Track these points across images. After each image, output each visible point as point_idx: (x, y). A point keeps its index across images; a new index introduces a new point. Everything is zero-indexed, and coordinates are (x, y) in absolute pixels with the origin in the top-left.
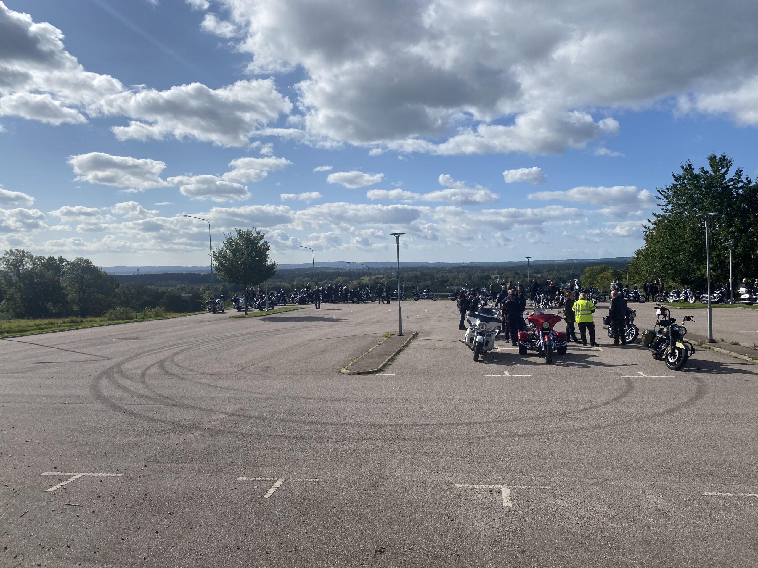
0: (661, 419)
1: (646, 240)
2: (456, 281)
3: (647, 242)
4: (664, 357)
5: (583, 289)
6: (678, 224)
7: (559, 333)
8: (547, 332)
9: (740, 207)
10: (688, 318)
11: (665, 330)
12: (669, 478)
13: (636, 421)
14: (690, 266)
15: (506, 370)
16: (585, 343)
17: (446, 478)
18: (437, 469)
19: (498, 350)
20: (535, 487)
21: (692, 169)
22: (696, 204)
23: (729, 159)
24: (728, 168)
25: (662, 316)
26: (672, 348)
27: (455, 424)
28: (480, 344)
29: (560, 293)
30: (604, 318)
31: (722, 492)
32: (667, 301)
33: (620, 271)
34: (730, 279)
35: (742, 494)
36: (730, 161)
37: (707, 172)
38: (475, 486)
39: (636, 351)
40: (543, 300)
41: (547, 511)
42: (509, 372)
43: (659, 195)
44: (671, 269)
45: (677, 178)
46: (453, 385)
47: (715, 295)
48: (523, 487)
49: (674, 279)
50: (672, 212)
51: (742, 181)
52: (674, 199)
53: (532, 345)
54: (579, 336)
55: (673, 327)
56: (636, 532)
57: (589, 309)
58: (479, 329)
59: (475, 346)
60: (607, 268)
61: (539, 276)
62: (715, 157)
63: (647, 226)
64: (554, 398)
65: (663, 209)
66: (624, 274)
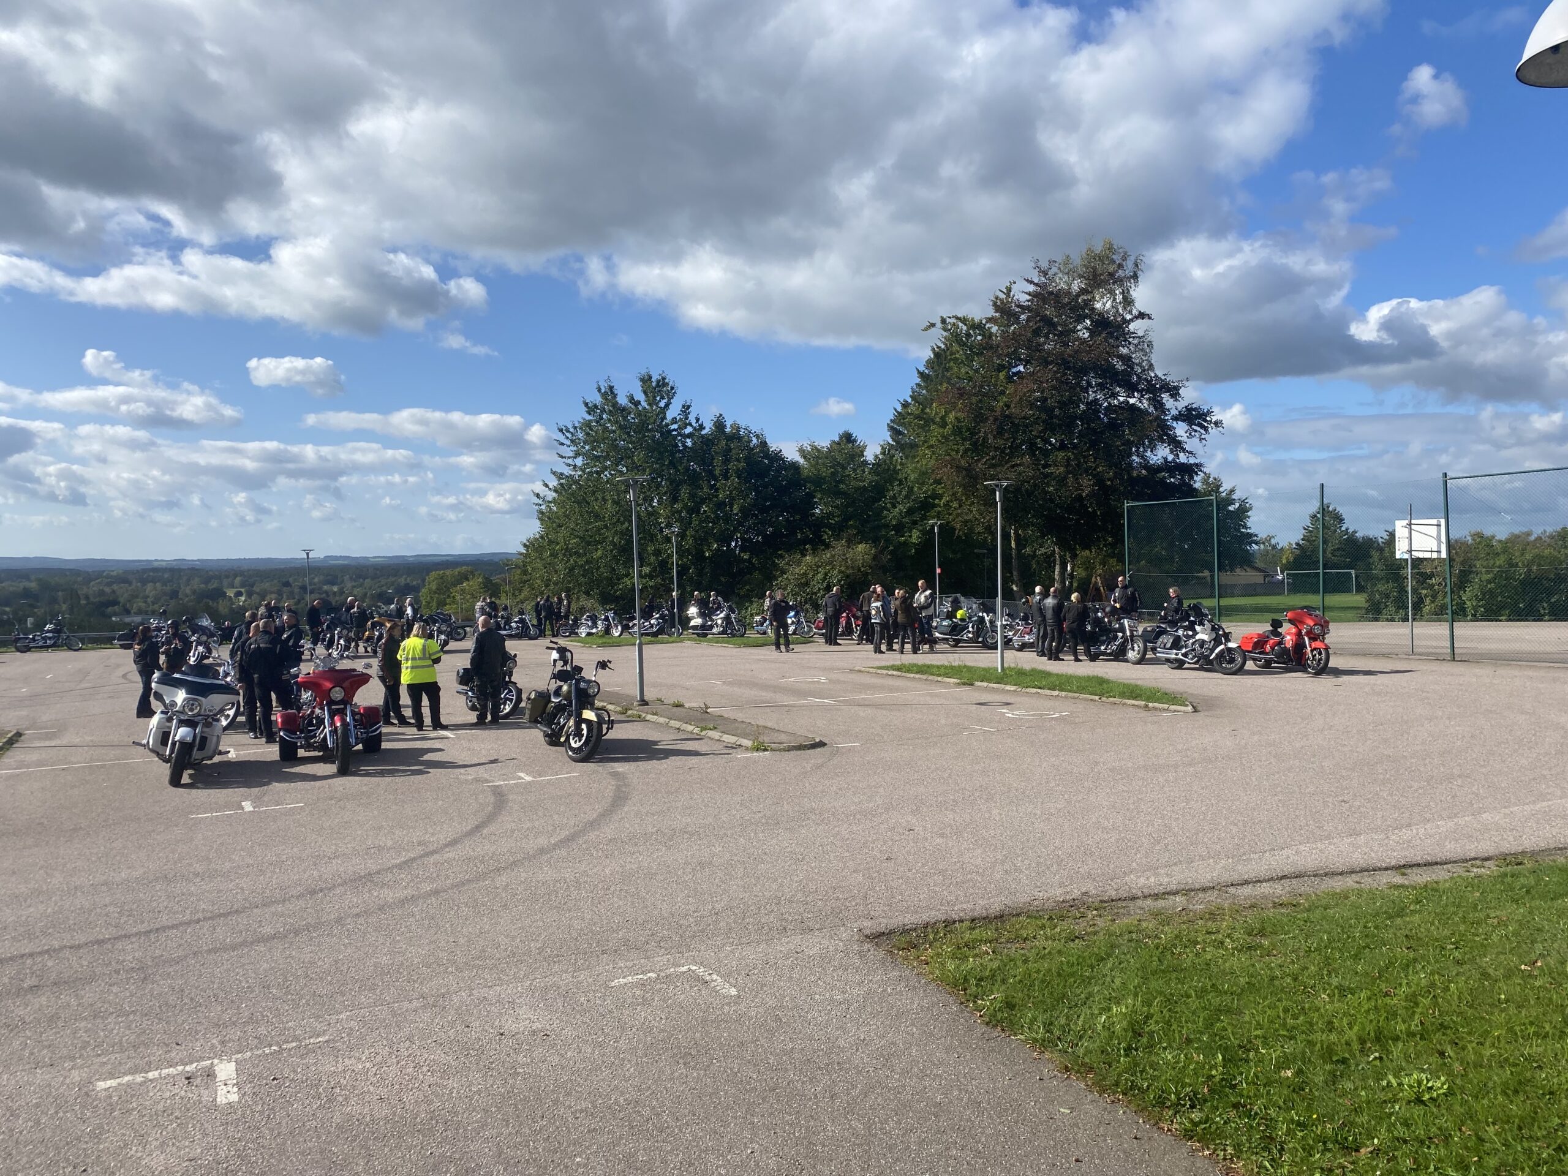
0: (552, 857)
1: (541, 520)
2: (139, 604)
3: (542, 524)
4: (562, 739)
5: (422, 616)
6: (594, 493)
7: (365, 709)
8: (338, 708)
9: (687, 469)
10: (603, 665)
11: (565, 688)
12: (556, 968)
13: (507, 868)
14: (614, 569)
15: (246, 799)
16: (420, 726)
17: (75, 1074)
18: (51, 1058)
19: (232, 755)
20: (294, 1044)
21: (615, 396)
22: (622, 459)
23: (670, 384)
24: (670, 399)
25: (561, 663)
26: (576, 722)
27: (109, 939)
28: (186, 747)
29: (374, 625)
30: (458, 672)
31: (643, 973)
32: (577, 634)
33: (496, 579)
34: (674, 594)
35: (672, 970)
36: (672, 388)
37: (639, 402)
38: (150, 1075)
39: (517, 732)
40: (338, 641)
41: (318, 1089)
42: (253, 802)
43: (562, 439)
44: (583, 576)
45: (591, 409)
46: (111, 849)
47: (652, 622)
48: (267, 1052)
49: (587, 593)
50: (583, 471)
51: (690, 425)
52: (587, 447)
53: (307, 739)
54: (408, 713)
55: (578, 681)
56: (492, 1086)
57: (427, 656)
58: (182, 712)
59: (172, 751)
60: (472, 573)
61: (335, 589)
62: (650, 378)
63: (542, 495)
64: (349, 846)
65: (569, 465)
66: (503, 583)
